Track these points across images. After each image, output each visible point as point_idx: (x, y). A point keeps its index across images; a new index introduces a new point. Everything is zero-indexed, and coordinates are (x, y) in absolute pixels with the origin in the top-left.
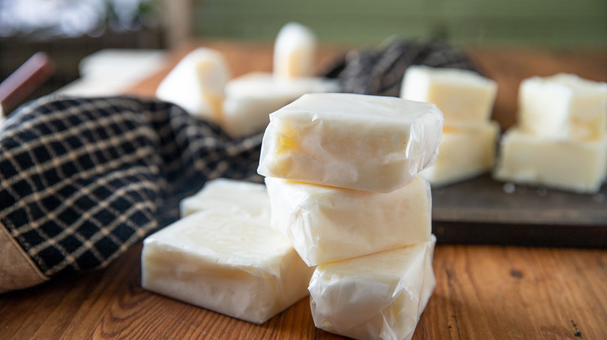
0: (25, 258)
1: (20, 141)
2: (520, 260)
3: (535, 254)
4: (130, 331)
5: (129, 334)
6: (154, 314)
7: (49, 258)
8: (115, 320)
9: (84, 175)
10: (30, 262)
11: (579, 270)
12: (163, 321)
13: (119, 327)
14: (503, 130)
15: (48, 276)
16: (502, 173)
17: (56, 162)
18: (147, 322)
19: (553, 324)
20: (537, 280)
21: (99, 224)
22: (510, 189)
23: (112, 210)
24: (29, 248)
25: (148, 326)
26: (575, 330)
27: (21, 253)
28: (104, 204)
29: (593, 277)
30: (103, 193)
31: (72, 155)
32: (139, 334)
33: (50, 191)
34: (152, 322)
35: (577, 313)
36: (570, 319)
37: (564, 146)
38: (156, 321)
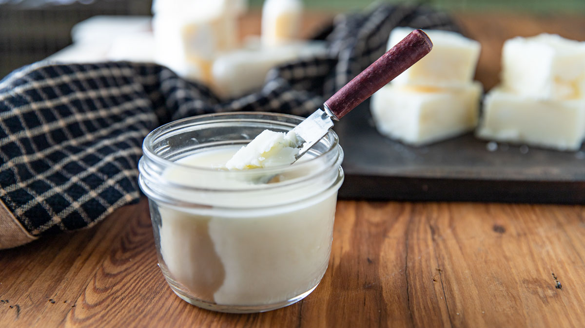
0: (11, 218)
1: (11, 106)
2: (502, 216)
3: (517, 210)
4: (122, 285)
5: (121, 289)
6: (145, 269)
7: (36, 217)
8: (107, 275)
9: (73, 142)
10: (17, 221)
11: (560, 225)
12: (154, 276)
13: (111, 282)
14: (486, 91)
15: (35, 235)
16: (485, 132)
17: (46, 128)
18: (138, 278)
19: (534, 277)
20: (519, 235)
21: (87, 187)
22: (492, 147)
23: (100, 175)
24: (16, 208)
25: (139, 281)
26: (556, 283)
27: (8, 213)
28: (92, 170)
29: (574, 231)
30: (91, 160)
31: (61, 123)
32: (131, 289)
33: (39, 155)
34: (144, 277)
35: (558, 266)
36: (551, 272)
37: (546, 104)
38: (147, 277)
